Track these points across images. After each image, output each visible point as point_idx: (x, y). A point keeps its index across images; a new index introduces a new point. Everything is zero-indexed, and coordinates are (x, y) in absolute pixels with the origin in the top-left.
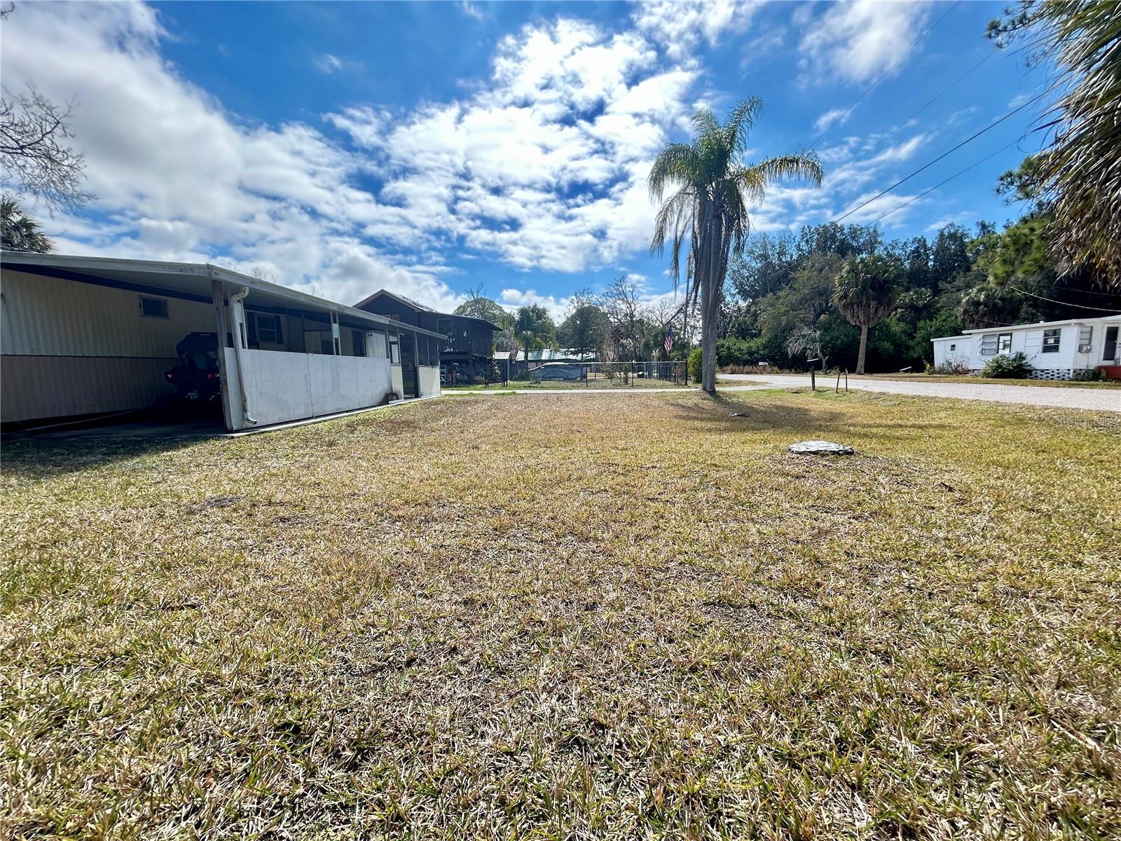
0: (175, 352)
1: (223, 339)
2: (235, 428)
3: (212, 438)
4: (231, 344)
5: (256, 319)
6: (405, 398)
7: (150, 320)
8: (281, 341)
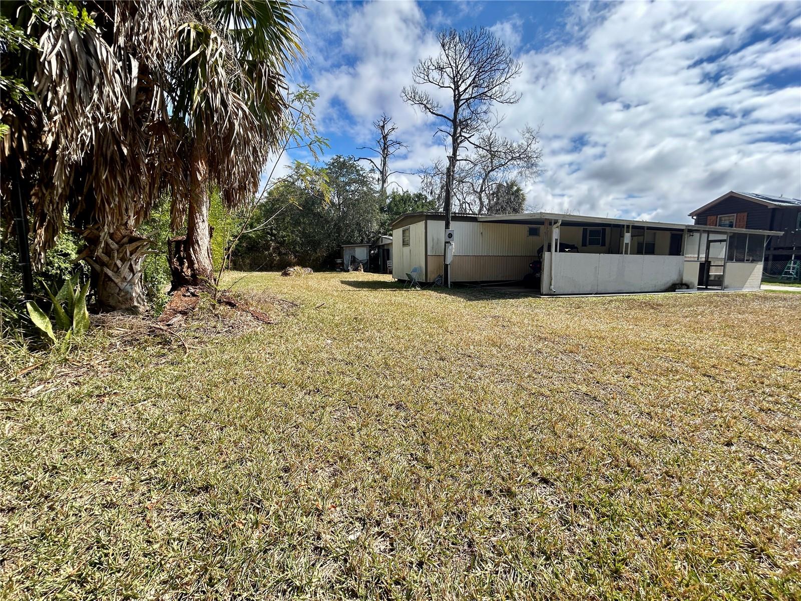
0: (536, 252)
1: (545, 248)
2: (544, 293)
3: (531, 296)
4: (549, 250)
5: (588, 232)
6: (699, 289)
7: (531, 238)
8: (603, 244)
